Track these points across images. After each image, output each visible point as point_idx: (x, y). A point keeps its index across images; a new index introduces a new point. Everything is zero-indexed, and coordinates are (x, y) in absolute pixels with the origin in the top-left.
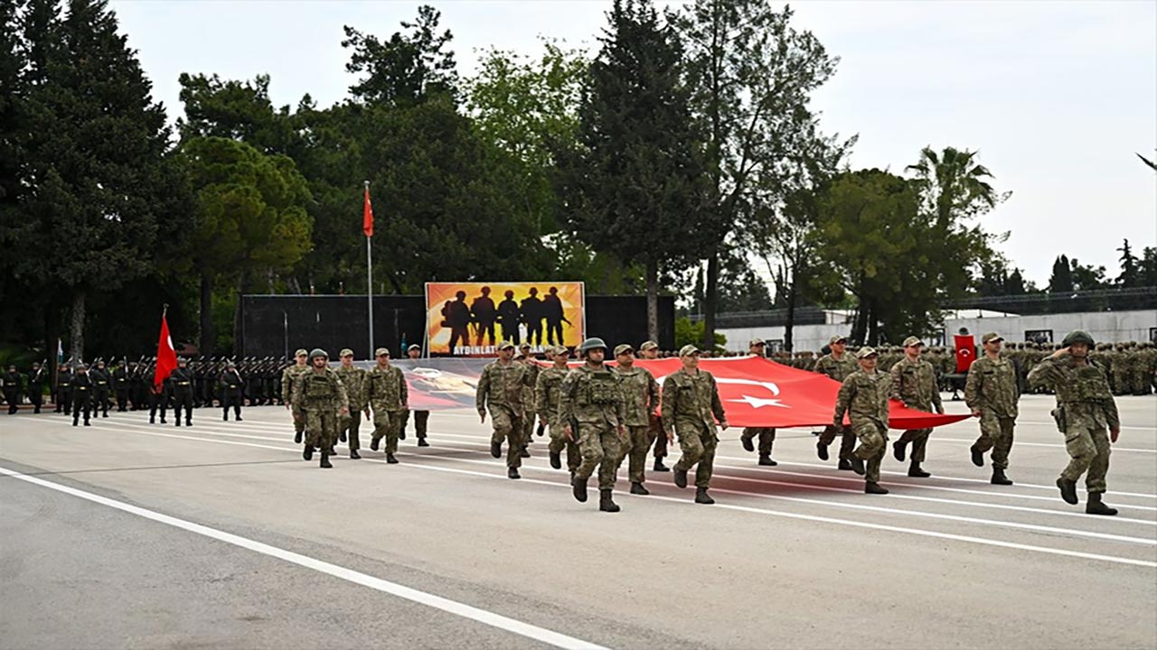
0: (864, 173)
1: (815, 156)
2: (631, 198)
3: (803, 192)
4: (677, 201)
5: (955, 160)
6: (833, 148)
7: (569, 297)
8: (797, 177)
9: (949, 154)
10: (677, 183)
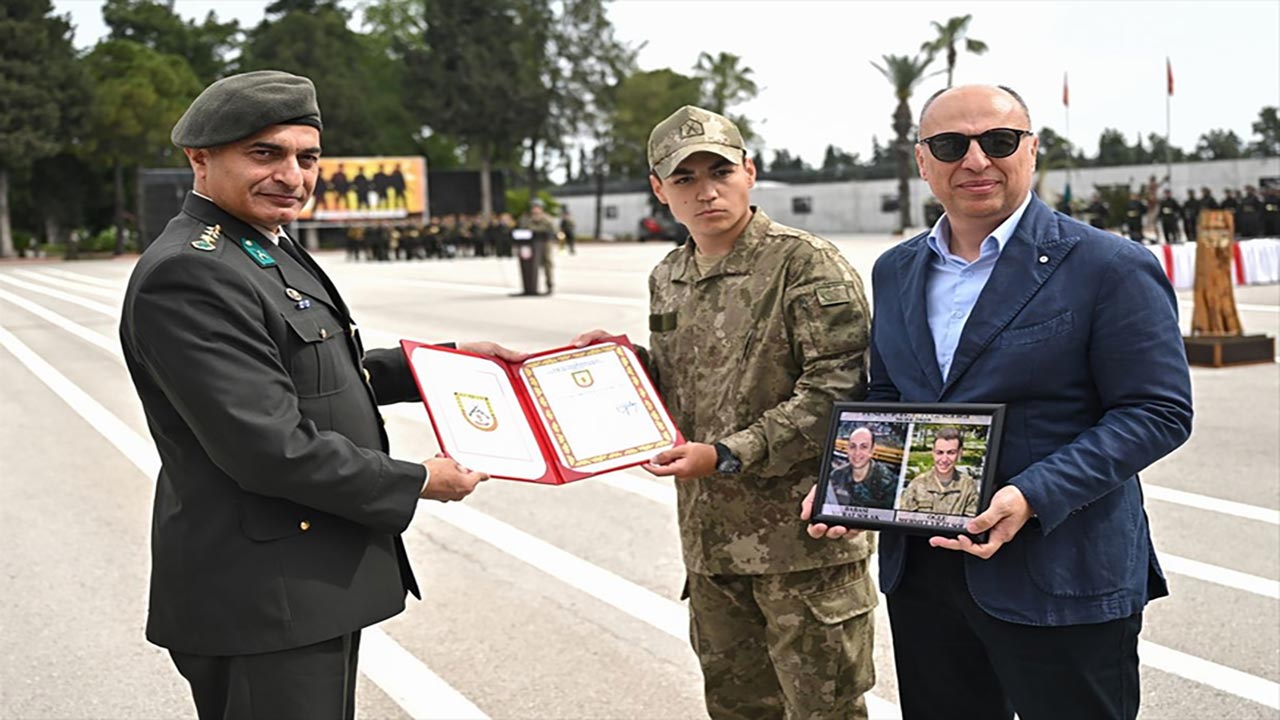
0: (656, 74)
1: (614, 57)
2: (465, 91)
3: (608, 88)
4: (500, 92)
5: (727, 61)
6: (629, 52)
7: (411, 171)
8: (603, 74)
9: (724, 57)
10: (500, 78)
